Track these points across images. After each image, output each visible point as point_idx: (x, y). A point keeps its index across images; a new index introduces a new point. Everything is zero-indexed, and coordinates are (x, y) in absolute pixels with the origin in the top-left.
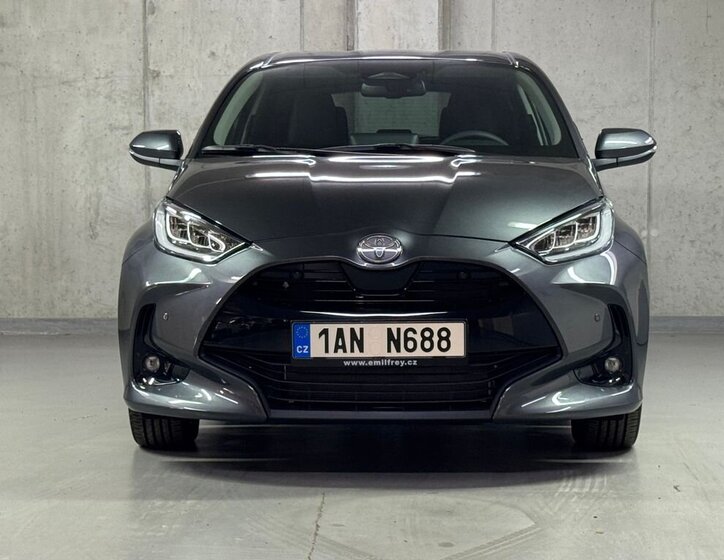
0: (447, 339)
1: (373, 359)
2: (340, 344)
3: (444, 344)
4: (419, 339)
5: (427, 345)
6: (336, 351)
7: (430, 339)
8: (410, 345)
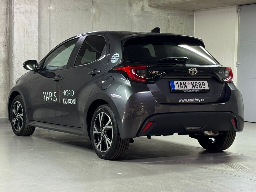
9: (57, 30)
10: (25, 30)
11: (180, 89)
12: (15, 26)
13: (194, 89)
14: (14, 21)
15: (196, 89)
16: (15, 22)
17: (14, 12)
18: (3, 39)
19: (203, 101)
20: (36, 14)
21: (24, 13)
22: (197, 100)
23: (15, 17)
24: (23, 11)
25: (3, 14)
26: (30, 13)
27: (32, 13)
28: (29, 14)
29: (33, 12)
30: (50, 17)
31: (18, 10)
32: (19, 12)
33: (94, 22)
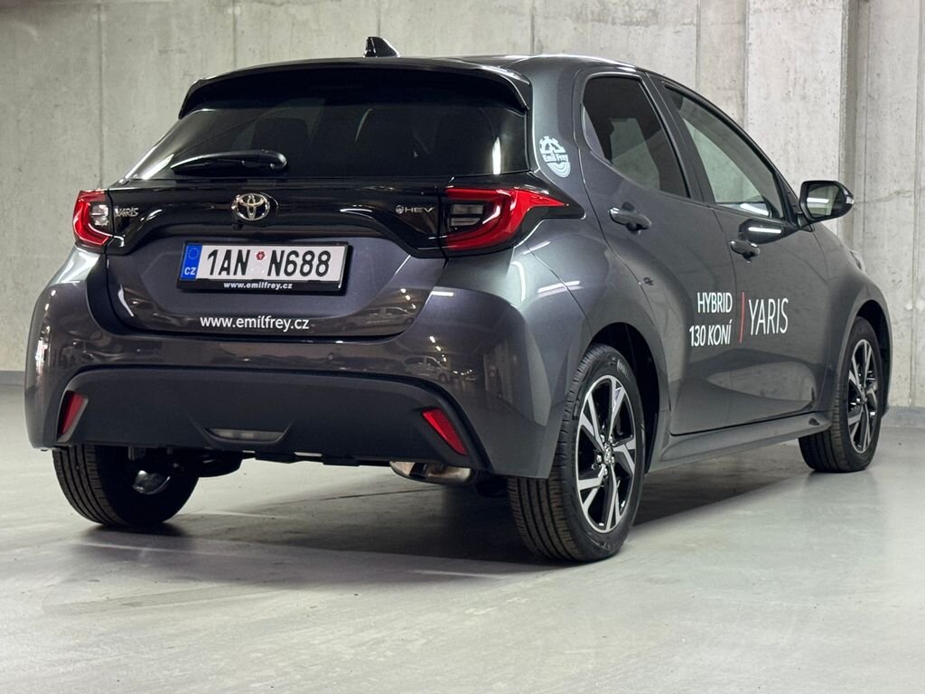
11: (216, 276)
12: (752, 63)
13: (273, 277)
14: (750, 44)
15: (283, 277)
16: (753, 47)
17: (751, 12)
19: (304, 327)
20: (834, 9)
21: (787, 11)
22: (277, 323)
23: (752, 29)
24: (785, 5)
26: (812, 5)
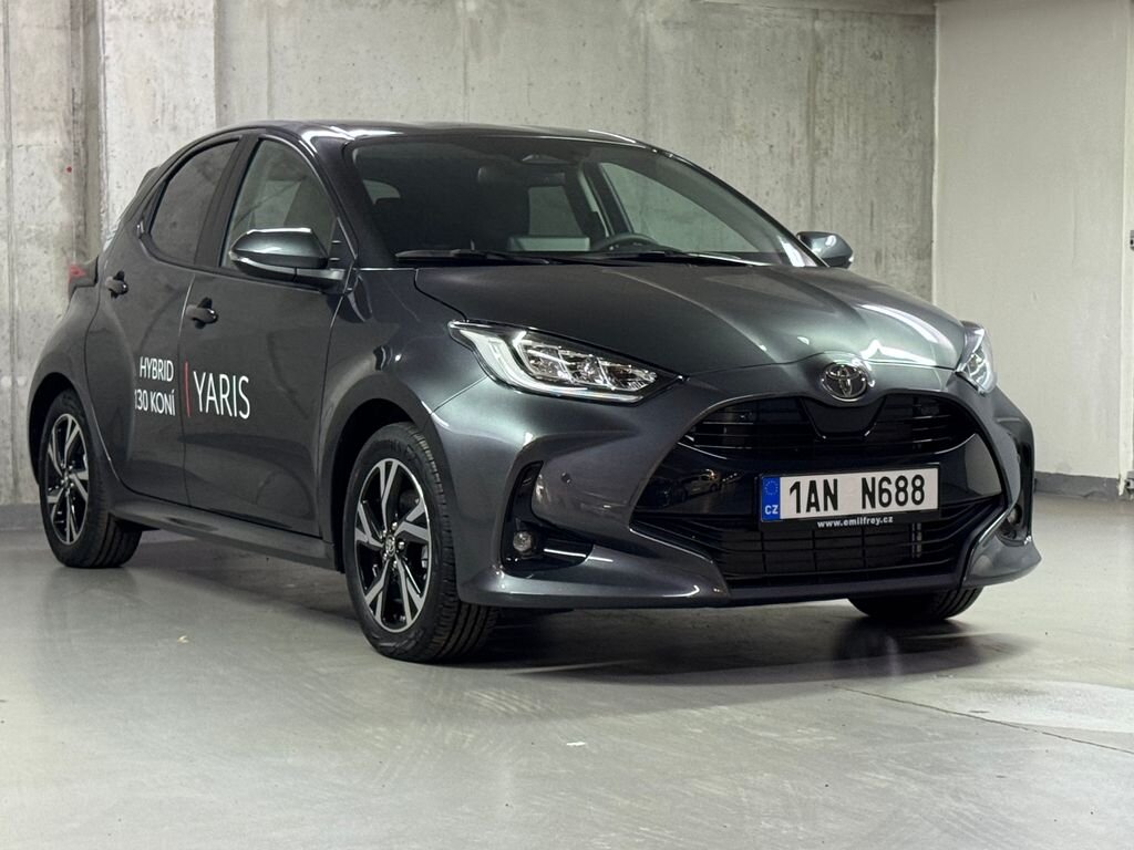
0: (920, 488)
1: (849, 517)
2: (813, 500)
3: (918, 496)
4: (893, 490)
5: (902, 497)
6: (808, 510)
7: (904, 490)
8: (885, 498)
9: (301, 94)
10: (158, 96)
18: (58, 139)
21: (150, 22)
25: (58, 28)
27: (188, 17)
28: (173, 26)
29: (192, 14)
30: (270, 35)
31: (125, 9)
32: (129, 18)
33: (471, 53)
